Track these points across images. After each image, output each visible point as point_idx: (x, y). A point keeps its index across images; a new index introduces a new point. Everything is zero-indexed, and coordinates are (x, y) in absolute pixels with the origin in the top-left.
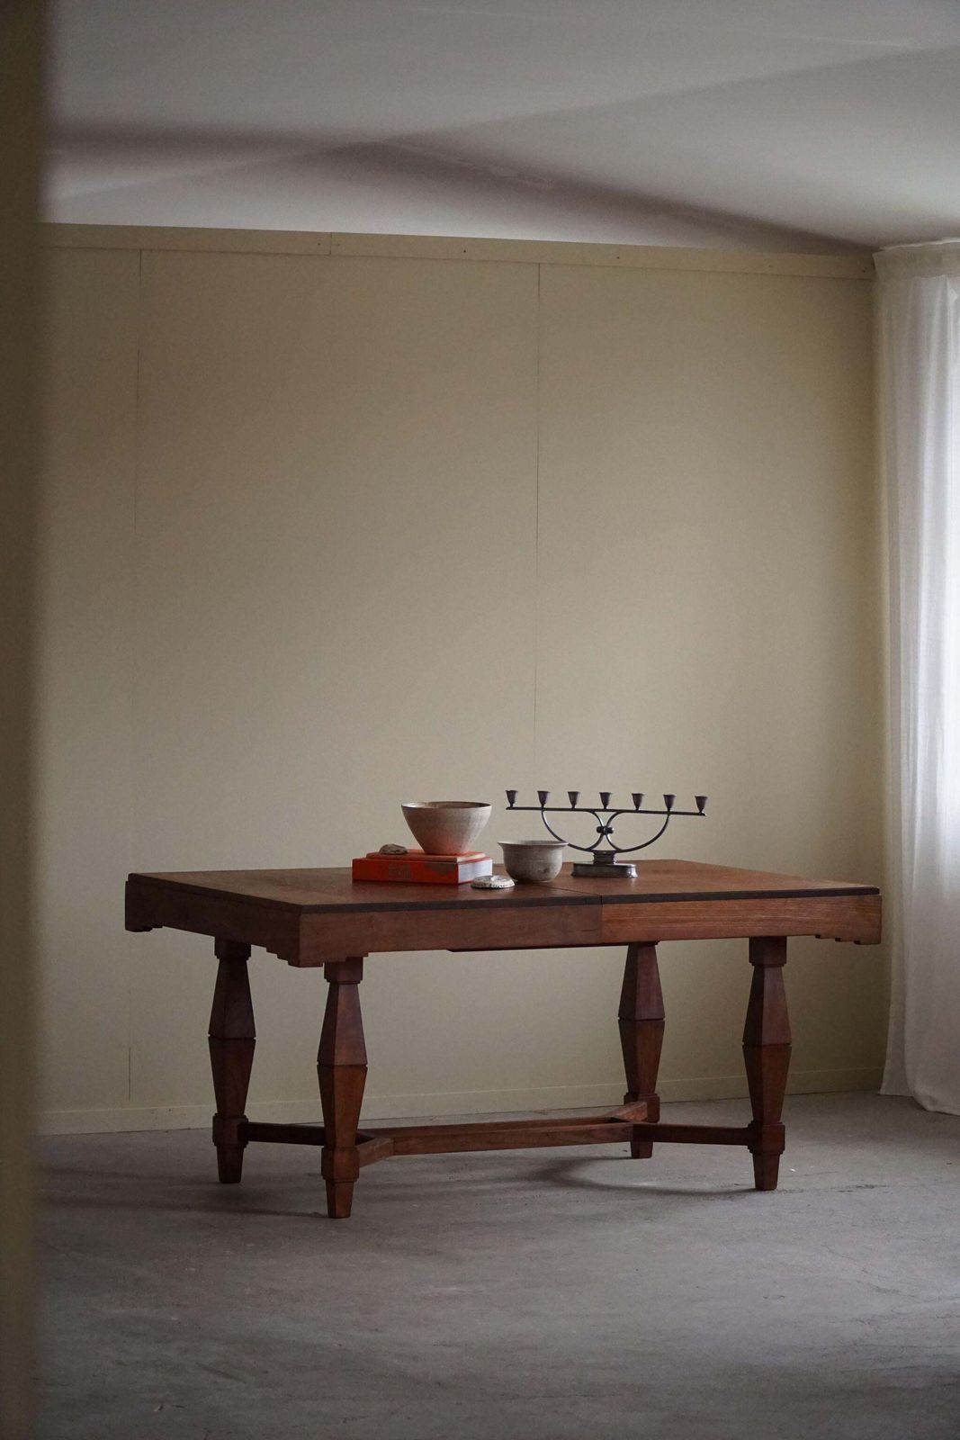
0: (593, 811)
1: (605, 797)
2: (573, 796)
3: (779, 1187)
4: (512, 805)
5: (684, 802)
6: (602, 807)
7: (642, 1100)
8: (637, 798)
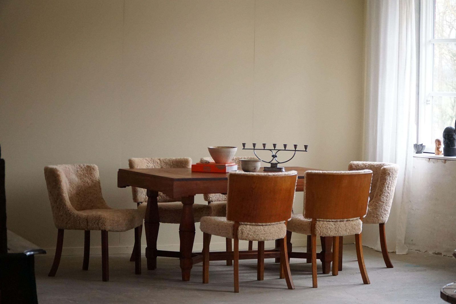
0: (271, 150)
1: (275, 145)
2: (264, 145)
4: (244, 148)
8: (285, 146)
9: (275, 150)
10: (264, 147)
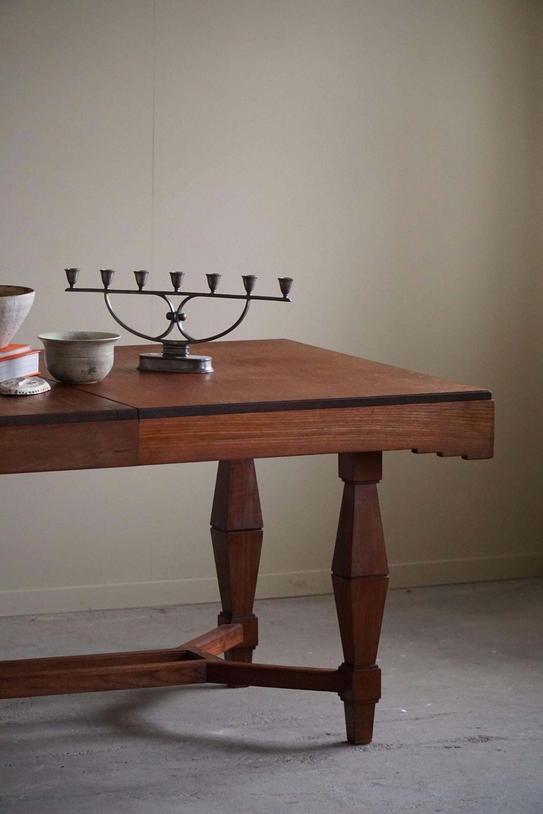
0: (162, 294)
1: (176, 278)
2: (140, 276)
3: (375, 739)
4: (72, 286)
5: (266, 286)
6: (173, 290)
7: (237, 622)
8: (213, 280)
9: (176, 293)
10: (141, 284)
